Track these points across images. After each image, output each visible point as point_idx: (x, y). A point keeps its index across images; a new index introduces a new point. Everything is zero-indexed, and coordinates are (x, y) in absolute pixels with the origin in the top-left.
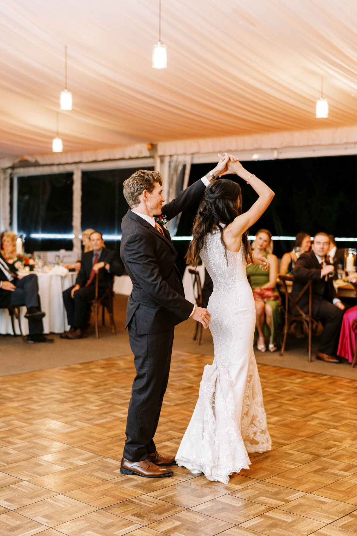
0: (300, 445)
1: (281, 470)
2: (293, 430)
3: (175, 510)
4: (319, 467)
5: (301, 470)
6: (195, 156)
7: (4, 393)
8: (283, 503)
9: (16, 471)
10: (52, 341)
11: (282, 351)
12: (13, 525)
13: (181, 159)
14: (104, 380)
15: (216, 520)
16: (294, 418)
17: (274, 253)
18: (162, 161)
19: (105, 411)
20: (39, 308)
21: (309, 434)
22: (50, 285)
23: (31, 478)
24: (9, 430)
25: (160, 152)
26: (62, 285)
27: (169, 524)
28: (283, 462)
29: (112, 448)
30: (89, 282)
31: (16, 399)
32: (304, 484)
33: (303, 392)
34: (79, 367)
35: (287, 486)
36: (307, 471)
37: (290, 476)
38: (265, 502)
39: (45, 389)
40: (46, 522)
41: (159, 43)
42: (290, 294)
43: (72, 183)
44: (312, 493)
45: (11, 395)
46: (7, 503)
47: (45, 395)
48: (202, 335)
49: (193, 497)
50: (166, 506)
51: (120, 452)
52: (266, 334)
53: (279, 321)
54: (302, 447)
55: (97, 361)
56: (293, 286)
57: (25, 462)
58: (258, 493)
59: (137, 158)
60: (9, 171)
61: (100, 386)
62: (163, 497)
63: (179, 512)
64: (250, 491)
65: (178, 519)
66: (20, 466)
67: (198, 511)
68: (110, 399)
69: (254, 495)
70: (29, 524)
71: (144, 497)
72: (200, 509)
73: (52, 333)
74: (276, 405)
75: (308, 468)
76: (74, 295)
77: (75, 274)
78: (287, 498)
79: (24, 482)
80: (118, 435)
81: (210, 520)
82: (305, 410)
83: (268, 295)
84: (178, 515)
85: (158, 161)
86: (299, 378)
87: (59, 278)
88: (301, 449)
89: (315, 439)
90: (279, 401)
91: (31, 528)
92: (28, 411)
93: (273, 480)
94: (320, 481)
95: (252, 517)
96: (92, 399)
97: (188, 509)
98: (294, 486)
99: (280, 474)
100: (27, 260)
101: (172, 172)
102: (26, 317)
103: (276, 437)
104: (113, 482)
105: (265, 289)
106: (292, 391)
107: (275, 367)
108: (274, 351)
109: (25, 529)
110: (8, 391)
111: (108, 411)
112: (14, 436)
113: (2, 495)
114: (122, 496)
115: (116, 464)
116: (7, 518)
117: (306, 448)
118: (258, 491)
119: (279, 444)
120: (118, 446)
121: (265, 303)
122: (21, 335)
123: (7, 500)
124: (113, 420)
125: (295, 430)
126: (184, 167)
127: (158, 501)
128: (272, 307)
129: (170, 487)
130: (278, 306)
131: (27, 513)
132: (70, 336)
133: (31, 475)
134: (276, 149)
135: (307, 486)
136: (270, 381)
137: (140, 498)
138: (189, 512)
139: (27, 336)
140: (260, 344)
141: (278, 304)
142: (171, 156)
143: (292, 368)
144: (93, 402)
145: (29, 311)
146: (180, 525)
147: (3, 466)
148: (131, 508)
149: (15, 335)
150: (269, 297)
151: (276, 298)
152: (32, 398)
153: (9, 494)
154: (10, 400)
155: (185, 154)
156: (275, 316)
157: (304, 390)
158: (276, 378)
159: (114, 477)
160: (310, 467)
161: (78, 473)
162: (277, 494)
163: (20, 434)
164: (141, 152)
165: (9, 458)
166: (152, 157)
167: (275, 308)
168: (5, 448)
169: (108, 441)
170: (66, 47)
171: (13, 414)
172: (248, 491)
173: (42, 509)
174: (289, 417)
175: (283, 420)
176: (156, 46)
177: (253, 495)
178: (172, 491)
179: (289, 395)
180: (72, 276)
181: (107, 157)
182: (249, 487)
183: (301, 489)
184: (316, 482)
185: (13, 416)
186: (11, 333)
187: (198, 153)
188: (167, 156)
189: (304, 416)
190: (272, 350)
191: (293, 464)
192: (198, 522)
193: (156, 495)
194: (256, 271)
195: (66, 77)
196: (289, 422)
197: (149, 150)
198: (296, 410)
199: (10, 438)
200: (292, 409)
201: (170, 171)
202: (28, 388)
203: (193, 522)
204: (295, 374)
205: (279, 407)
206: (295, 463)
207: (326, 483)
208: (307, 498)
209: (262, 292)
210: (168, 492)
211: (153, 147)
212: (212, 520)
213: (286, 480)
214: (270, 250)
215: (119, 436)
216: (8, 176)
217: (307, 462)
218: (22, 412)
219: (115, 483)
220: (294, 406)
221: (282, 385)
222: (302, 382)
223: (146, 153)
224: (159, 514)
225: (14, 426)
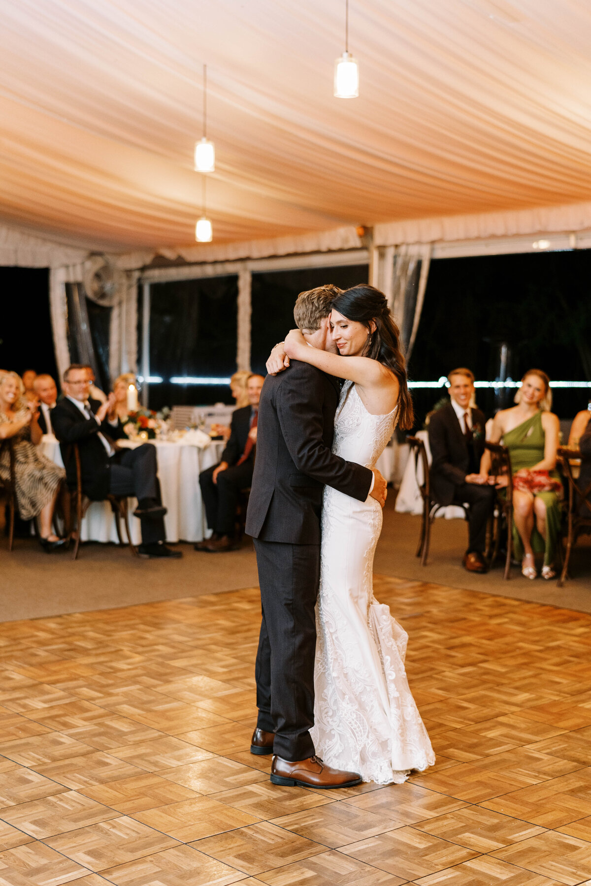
0: (556, 744)
1: (513, 787)
2: (551, 717)
3: (310, 851)
4: (582, 784)
5: (546, 788)
6: (437, 246)
7: (78, 640)
8: (501, 845)
9: (64, 773)
10: (179, 555)
11: (563, 579)
12: (34, 865)
13: (414, 251)
14: (246, 622)
15: (376, 871)
16: (558, 695)
17: (554, 410)
18: (382, 256)
19: (236, 675)
20: (158, 500)
21: (578, 725)
22: (179, 463)
23: (84, 785)
24: (70, 703)
25: (378, 240)
26: (200, 462)
27: (294, 875)
28: (520, 773)
29: (233, 739)
30: (243, 457)
31: (94, 652)
32: (545, 813)
33: (584, 650)
34: (213, 599)
35: (516, 815)
36: (556, 791)
37: (526, 799)
38: (470, 843)
39: (148, 636)
40: (89, 863)
41: (345, 55)
42: (575, 481)
43: (235, 292)
44: (557, 829)
45: (88, 645)
46: (34, 827)
47: (143, 646)
48: (430, 549)
49: (348, 829)
50: (298, 842)
51: (243, 747)
52: (538, 550)
53: (559, 526)
54: (558, 747)
55: (244, 589)
56: (582, 467)
57: (82, 758)
58: (462, 827)
59: (341, 250)
60: (136, 275)
61: (238, 632)
62: (296, 826)
63: (316, 854)
64: (448, 823)
65: (312, 866)
66: (72, 765)
67: (350, 853)
68: (248, 655)
69: (454, 829)
70: (61, 865)
71: (265, 826)
72: (353, 850)
73: (182, 542)
74: (531, 673)
75: (561, 786)
76: (217, 479)
77: (223, 444)
78: (510, 837)
79: (71, 792)
80: (248, 717)
81: (366, 870)
82: (580, 682)
83: (540, 482)
84: (313, 859)
85: (375, 254)
86: (582, 626)
87: (195, 452)
88: (556, 752)
89: (585, 734)
90: (538, 665)
91: (61, 872)
92: (110, 673)
93: (495, 803)
94: (577, 809)
95: (440, 867)
96: (219, 655)
97: (333, 850)
98: (527, 815)
99: (509, 794)
100: (144, 421)
101: (398, 273)
102: (136, 514)
103: (519, 728)
104: (218, 798)
105: (535, 472)
106: (565, 648)
107: (544, 605)
108: (551, 579)
109: (52, 873)
110: (85, 638)
111: (241, 675)
112: (76, 714)
113: (31, 813)
114: (227, 822)
115: (232, 766)
116: (28, 852)
117: (566, 749)
118: (463, 823)
119: (520, 740)
120: (243, 736)
121: (535, 496)
122: (129, 545)
123: (35, 823)
124: (246, 690)
125: (554, 717)
126: (419, 264)
127: (287, 833)
128: (547, 504)
129: (313, 810)
130: (556, 502)
131: (61, 846)
132: (210, 547)
133: (86, 782)
134: (574, 232)
135: (550, 817)
136: (531, 631)
137: (257, 827)
138: (334, 854)
139: (140, 547)
140: (527, 566)
141: (558, 497)
142: (397, 246)
143: (575, 607)
144: (220, 660)
145: (142, 504)
146: (312, 876)
147: (45, 763)
148: (236, 845)
149: (122, 545)
150: (541, 486)
151: (554, 488)
152: (121, 650)
153: (42, 811)
154: (85, 652)
155: (419, 243)
156: (551, 518)
157: (586, 647)
158: (542, 625)
159: (223, 788)
160: (566, 783)
161: (165, 780)
162: (494, 828)
163: (87, 710)
164: (346, 240)
165: (57, 751)
166: (364, 248)
167: (551, 504)
168: (57, 733)
169: (228, 727)
170: (205, 66)
171: (83, 677)
172: (445, 822)
173: (90, 840)
174: (549, 694)
175: (537, 700)
176: (340, 59)
177: (452, 828)
178: (313, 817)
179: (558, 656)
180: (217, 447)
181: (291, 249)
182: (449, 816)
183: (539, 822)
184: (568, 810)
185: (82, 680)
186: (115, 539)
187: (441, 240)
188: (391, 246)
189: (575, 693)
190: (546, 577)
191: (536, 776)
192: (343, 873)
193: (285, 823)
194: (522, 441)
195: (205, 114)
196: (548, 702)
197: (361, 236)
198: (564, 681)
199: (68, 717)
200: (557, 680)
201: (394, 272)
202: (119, 634)
203: (336, 873)
204: (576, 619)
205: (535, 676)
206: (541, 776)
207: (586, 812)
208: (546, 840)
209: (530, 478)
210: (307, 819)
211: (367, 232)
212: (369, 871)
213: (517, 806)
214: (547, 405)
215: (248, 719)
216: (134, 281)
217: (561, 775)
218: (99, 674)
219: (220, 800)
220: (561, 676)
221: (550, 637)
222: (585, 633)
223: (356, 242)
224: (282, 856)
225: (79, 696)
